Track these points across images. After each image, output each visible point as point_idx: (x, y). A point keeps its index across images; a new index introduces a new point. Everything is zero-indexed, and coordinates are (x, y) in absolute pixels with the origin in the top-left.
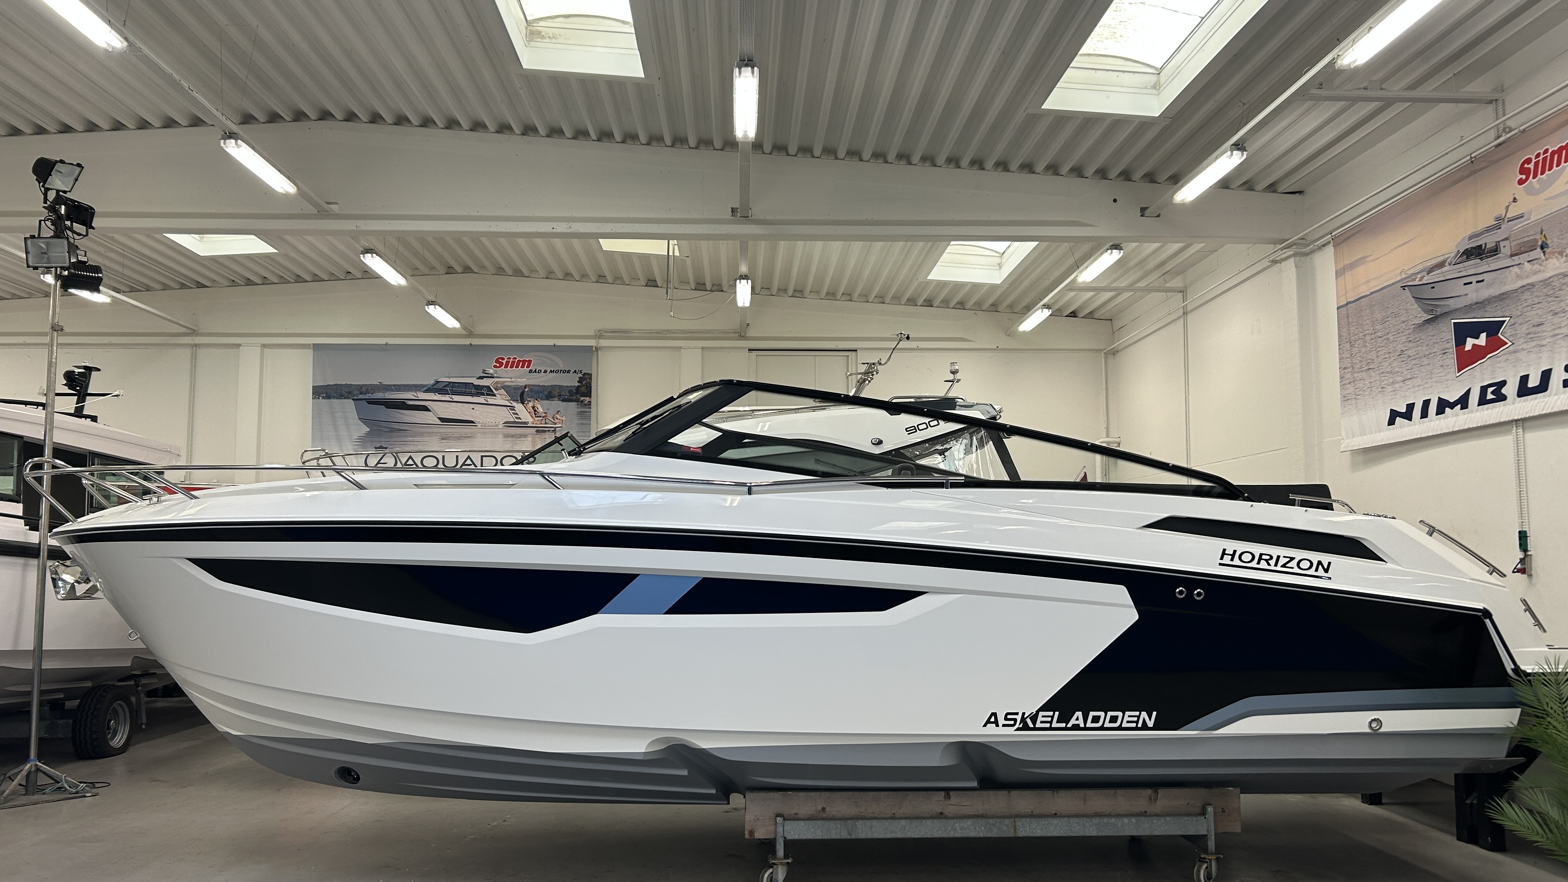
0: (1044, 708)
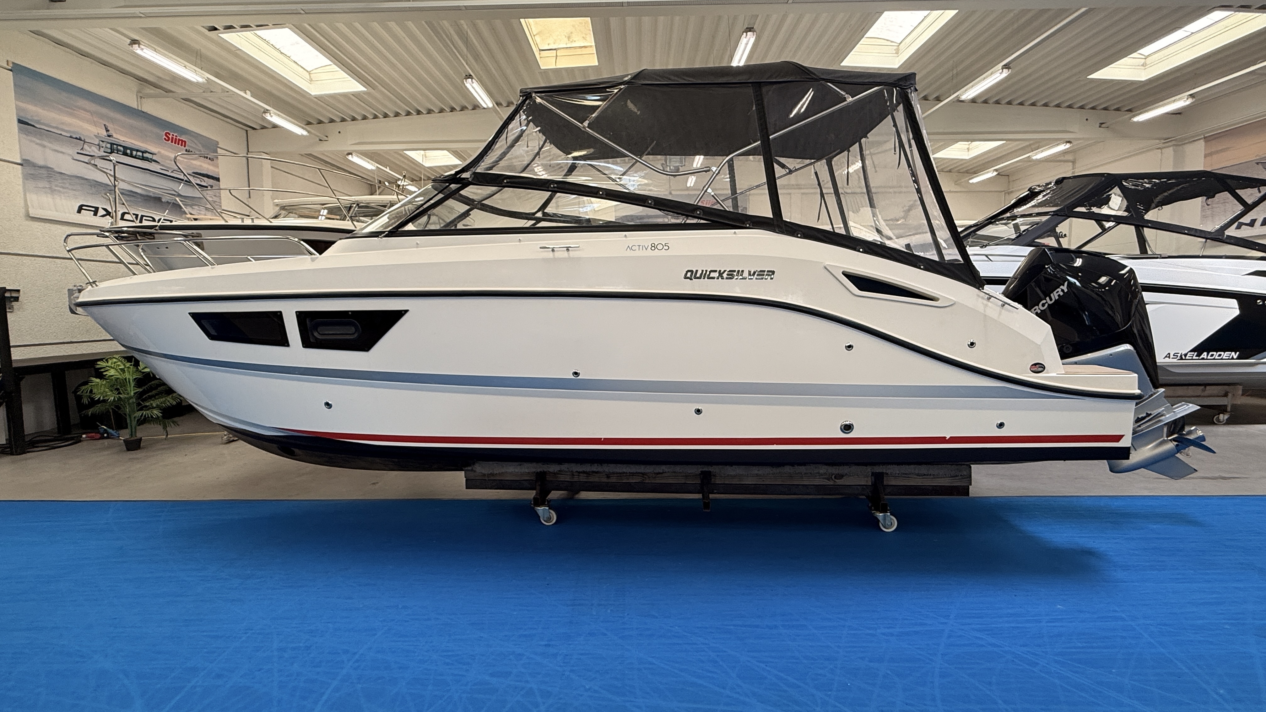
0: (1191, 351)
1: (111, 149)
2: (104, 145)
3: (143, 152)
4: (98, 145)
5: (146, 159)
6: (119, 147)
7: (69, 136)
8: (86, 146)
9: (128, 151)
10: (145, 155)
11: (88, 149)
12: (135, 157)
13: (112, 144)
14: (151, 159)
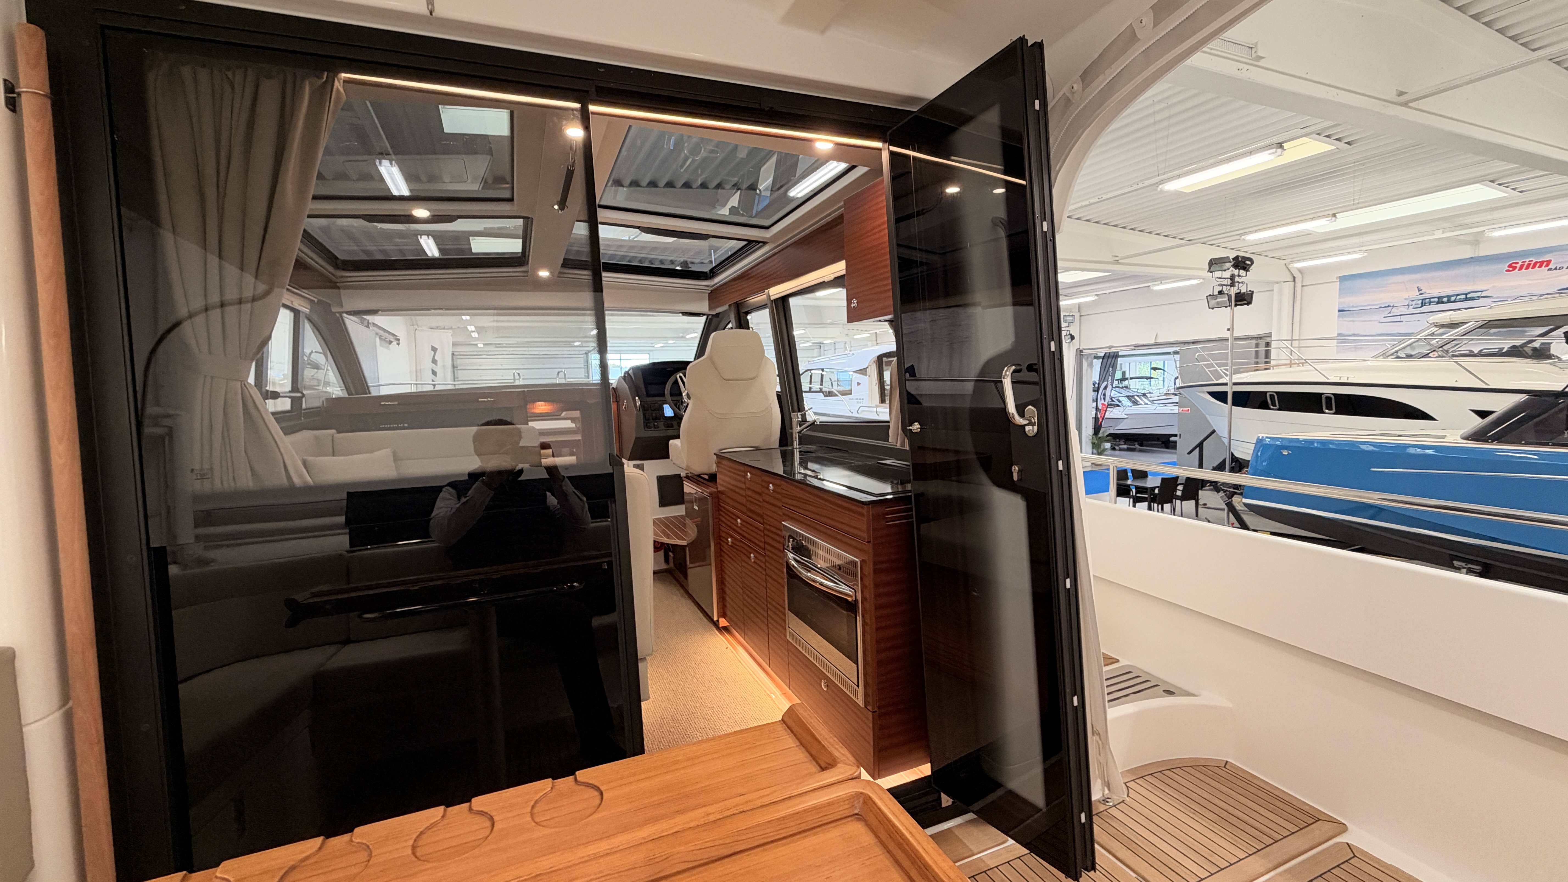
1: (1422, 303)
2: (1414, 302)
3: (1466, 294)
4: (1408, 305)
5: (1473, 299)
6: (1432, 300)
7: (1378, 307)
8: (1394, 310)
9: (1445, 299)
10: (1468, 296)
11: (1395, 311)
12: (1454, 301)
13: (1423, 300)
14: (1479, 297)
